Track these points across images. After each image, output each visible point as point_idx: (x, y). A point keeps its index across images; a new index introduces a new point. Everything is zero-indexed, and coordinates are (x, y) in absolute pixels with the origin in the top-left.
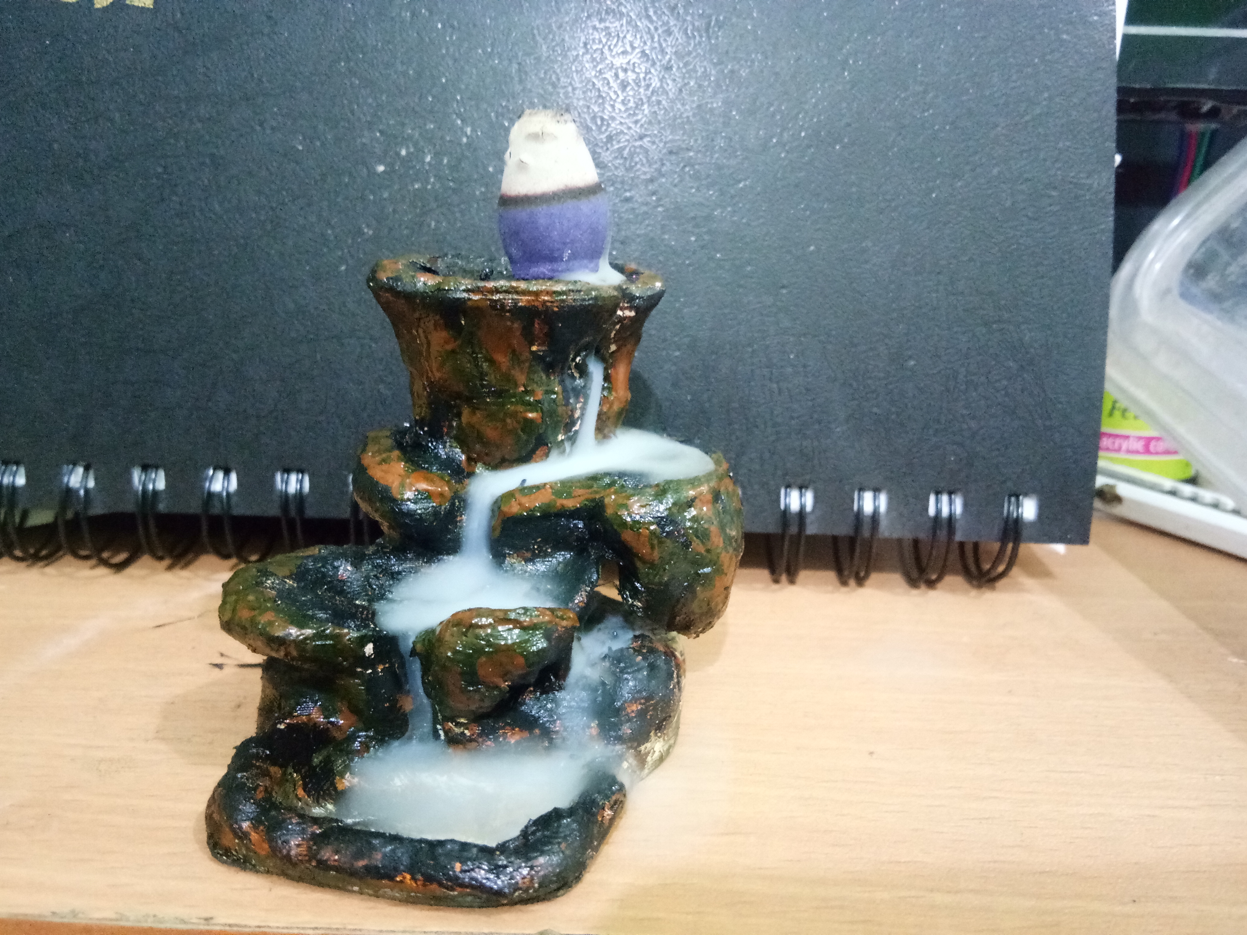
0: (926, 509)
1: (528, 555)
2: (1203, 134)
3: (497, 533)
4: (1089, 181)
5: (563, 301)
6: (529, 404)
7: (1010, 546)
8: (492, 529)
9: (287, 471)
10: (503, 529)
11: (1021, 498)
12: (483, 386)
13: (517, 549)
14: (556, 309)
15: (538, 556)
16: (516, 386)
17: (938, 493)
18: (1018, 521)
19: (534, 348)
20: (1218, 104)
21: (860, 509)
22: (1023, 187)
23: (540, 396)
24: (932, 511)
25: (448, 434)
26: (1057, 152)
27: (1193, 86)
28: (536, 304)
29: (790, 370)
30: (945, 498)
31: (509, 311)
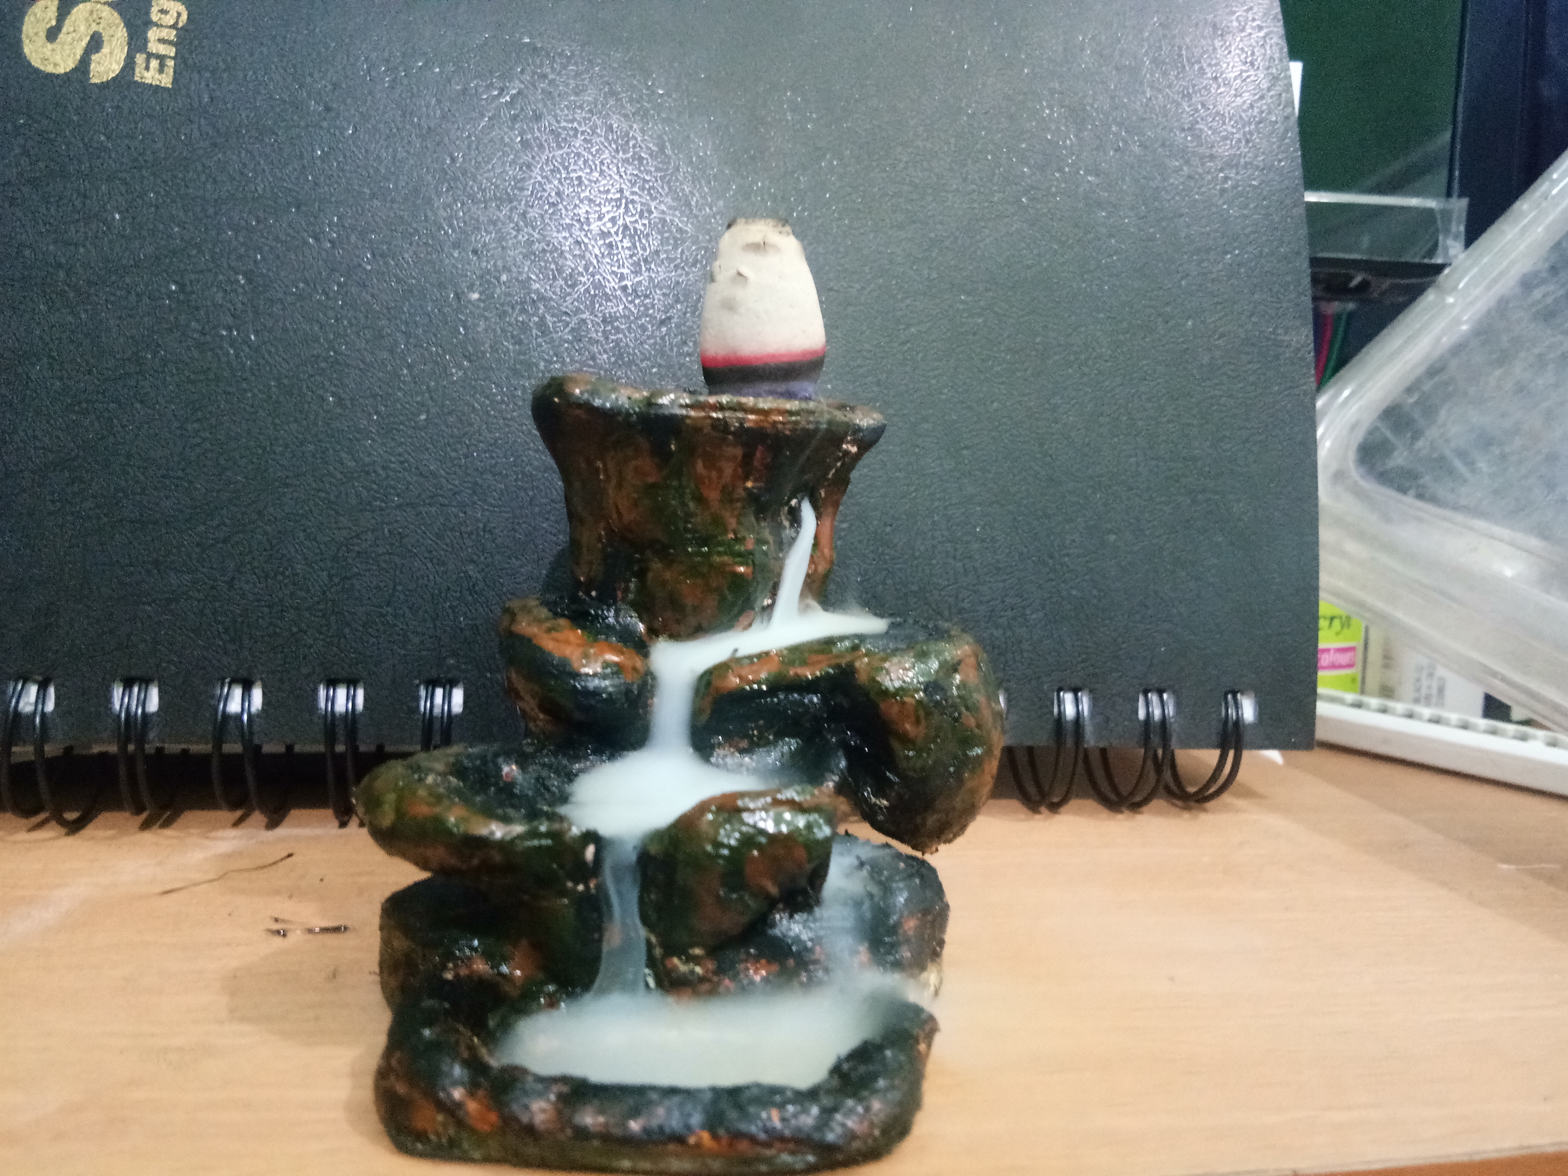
0: (1136, 712)
1: (744, 744)
2: (1339, 317)
3: (704, 718)
4: (1287, 338)
5: (796, 423)
6: (740, 555)
7: (1231, 754)
8: (695, 713)
9: (332, 683)
10: (714, 712)
11: (1239, 695)
12: (687, 530)
13: (729, 738)
14: (787, 432)
15: (758, 745)
16: (725, 531)
17: (1145, 693)
18: (1238, 722)
19: (749, 484)
20: (1370, 278)
21: (1061, 714)
22: (1221, 342)
23: (750, 545)
24: (1142, 714)
25: (623, 600)
26: (1252, 305)
27: (1341, 255)
28: (766, 425)
29: (976, 546)
30: (1154, 697)
31: (734, 434)
